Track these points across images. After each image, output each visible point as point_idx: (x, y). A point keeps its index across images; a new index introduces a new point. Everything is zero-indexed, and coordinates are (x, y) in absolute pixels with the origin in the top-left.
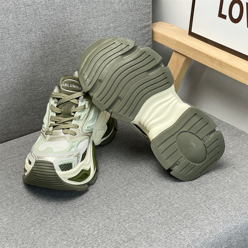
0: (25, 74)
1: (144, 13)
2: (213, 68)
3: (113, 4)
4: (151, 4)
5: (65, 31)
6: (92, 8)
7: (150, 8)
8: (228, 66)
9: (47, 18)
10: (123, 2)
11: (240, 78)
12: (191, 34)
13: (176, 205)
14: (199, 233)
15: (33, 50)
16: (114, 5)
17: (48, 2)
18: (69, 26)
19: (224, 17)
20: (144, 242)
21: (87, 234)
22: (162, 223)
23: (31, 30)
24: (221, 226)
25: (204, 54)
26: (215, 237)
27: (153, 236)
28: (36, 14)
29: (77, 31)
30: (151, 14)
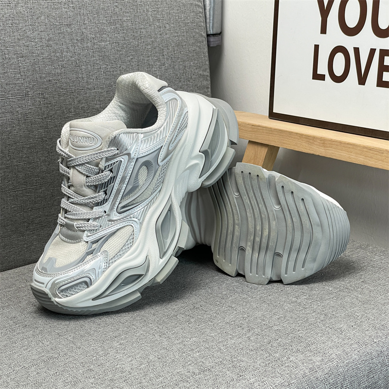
0: (16, 164)
1: (198, 85)
2: (312, 152)
3: (152, 67)
4: (208, 74)
5: (79, 101)
6: (120, 70)
7: (207, 80)
8: (336, 143)
9: (51, 79)
10: (167, 65)
11: (356, 158)
12: (273, 115)
13: (276, 328)
14: (320, 359)
15: (29, 127)
16: (153, 69)
17: (52, 54)
18: (86, 94)
19: (322, 77)
20: (228, 372)
21: (128, 369)
22: (257, 349)
23: (27, 94)
24: (355, 350)
25: (297, 134)
26: (347, 366)
27: (243, 364)
28: (34, 70)
29: (98, 103)
30: (209, 90)
